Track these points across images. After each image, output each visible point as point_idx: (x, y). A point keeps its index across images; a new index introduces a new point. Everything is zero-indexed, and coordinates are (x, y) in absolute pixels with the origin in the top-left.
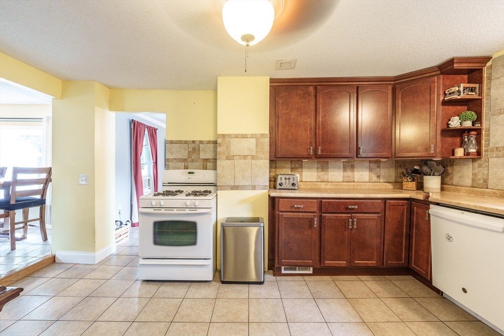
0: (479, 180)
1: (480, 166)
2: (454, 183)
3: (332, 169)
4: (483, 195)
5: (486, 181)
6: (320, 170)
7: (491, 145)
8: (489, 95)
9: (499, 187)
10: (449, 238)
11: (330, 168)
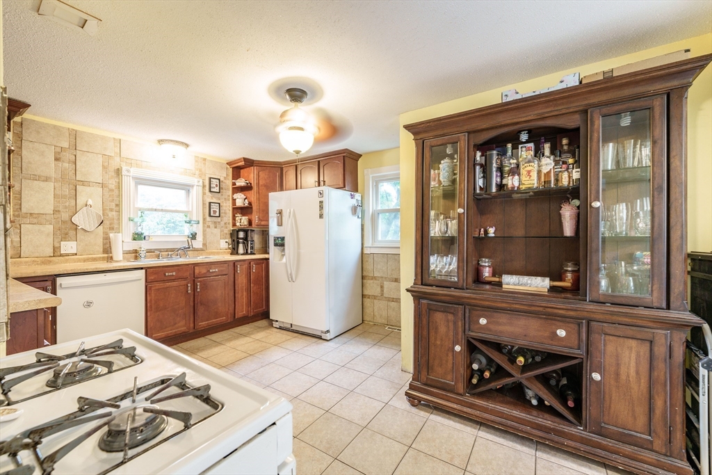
5: (18, 249)
10: (89, 304)
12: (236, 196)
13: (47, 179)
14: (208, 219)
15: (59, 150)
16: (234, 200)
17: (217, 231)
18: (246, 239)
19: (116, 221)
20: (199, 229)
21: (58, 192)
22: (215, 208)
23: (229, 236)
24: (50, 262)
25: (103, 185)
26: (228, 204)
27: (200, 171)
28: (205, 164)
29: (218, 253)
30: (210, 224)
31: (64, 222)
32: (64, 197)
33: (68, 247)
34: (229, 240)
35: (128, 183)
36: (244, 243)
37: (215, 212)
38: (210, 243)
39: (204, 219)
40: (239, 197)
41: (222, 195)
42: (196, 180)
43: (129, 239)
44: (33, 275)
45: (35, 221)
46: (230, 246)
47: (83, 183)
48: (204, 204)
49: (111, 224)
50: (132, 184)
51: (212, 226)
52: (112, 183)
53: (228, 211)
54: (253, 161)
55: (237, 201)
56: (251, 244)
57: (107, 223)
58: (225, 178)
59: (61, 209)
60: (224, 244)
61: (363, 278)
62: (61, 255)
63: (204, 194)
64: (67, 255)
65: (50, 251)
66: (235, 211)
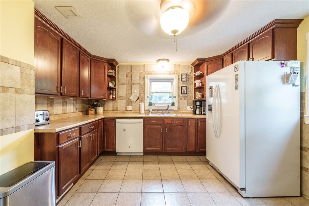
0: (115, 108)
1: (115, 103)
2: (106, 110)
3: (56, 105)
4: (117, 113)
5: (117, 108)
6: (49, 105)
7: (119, 95)
8: (118, 77)
9: (121, 110)
10: (124, 130)
11: (55, 104)
12: (195, 82)
13: (124, 84)
14: (181, 95)
15: (127, 73)
16: (195, 84)
17: (186, 102)
18: (201, 106)
19: (143, 98)
20: (176, 101)
21: (127, 88)
22: (184, 89)
23: (192, 104)
24: (124, 113)
25: (139, 84)
26: (192, 87)
27: (177, 71)
28: (179, 67)
29: (186, 113)
30: (182, 98)
31: (128, 99)
32: (128, 89)
33: (130, 108)
34: (192, 106)
35: (147, 82)
36: (199, 108)
37: (184, 91)
38: (182, 107)
39: (179, 95)
40: (197, 82)
41: (189, 82)
42: (175, 76)
43: (147, 105)
44: (110, 117)
45: (121, 98)
46: (192, 109)
47: (134, 84)
48: (179, 88)
49: (142, 99)
50: (149, 82)
51: (183, 99)
52: (142, 83)
53: (192, 91)
54: (204, 59)
55: (197, 84)
56: (204, 109)
57: (140, 98)
58: (190, 73)
59: (128, 94)
60: (189, 108)
61: (301, 148)
62: (128, 111)
63: (179, 83)
64: (129, 110)
65: (124, 109)
66: (196, 90)
